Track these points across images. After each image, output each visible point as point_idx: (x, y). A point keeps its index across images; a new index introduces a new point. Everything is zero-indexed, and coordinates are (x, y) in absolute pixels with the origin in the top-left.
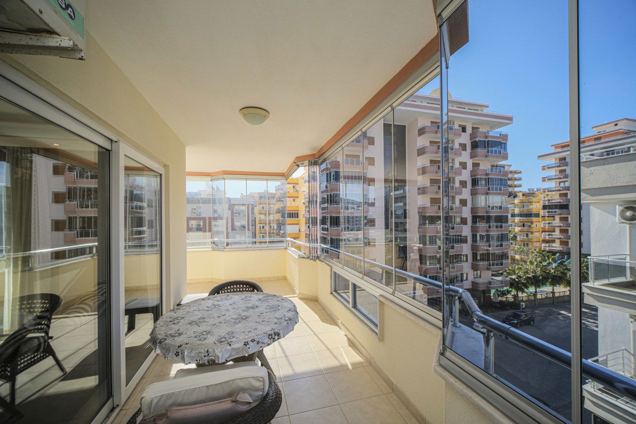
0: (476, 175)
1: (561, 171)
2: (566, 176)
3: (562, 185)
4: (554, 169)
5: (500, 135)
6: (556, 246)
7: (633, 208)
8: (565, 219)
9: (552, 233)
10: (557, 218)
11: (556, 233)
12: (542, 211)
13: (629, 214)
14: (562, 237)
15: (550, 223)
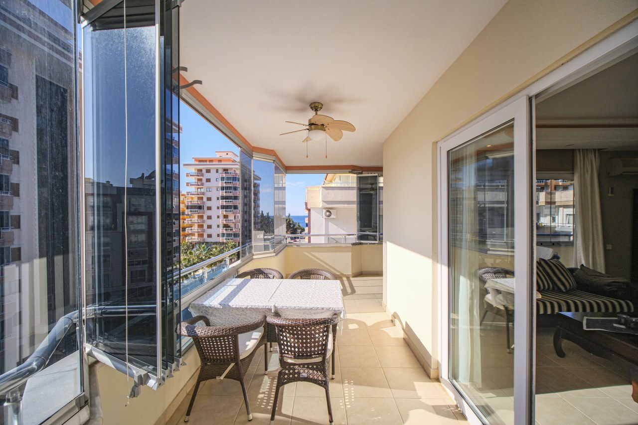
1: (199, 180)
2: (202, 184)
3: (199, 190)
4: (194, 177)
6: (196, 238)
7: (329, 211)
8: (201, 217)
9: (193, 228)
10: (196, 216)
11: (195, 228)
12: (186, 210)
13: (328, 213)
14: (200, 231)
15: (191, 220)
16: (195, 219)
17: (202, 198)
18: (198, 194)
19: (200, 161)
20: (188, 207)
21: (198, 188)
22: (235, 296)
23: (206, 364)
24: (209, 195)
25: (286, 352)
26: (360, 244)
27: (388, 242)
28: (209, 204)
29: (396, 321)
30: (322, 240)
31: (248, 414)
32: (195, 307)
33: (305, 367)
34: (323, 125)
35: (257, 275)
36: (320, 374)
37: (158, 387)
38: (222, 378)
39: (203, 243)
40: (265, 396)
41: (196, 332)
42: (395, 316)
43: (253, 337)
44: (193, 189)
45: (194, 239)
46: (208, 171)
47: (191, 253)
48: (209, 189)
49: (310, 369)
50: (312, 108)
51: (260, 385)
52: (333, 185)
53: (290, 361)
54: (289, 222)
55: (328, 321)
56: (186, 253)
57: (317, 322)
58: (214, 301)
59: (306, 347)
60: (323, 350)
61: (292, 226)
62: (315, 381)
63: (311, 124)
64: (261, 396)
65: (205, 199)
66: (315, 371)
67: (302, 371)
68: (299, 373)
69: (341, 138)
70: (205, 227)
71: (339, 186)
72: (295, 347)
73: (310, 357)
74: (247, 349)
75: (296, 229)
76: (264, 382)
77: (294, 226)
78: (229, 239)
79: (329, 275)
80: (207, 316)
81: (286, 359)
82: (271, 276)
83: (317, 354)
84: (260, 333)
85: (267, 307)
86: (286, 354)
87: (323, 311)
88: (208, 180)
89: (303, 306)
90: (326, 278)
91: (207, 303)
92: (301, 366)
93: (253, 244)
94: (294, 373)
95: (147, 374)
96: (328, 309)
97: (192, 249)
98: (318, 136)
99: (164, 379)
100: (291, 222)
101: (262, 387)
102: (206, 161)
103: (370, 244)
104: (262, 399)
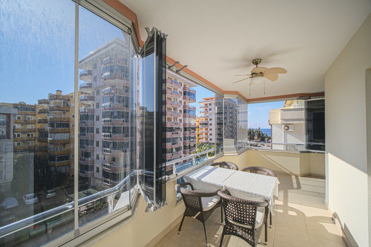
0: (186, 108)
1: (206, 109)
2: (207, 112)
3: (206, 115)
4: (203, 109)
5: (194, 90)
6: (204, 141)
7: (287, 126)
8: (207, 129)
9: (203, 135)
10: (204, 128)
11: (204, 135)
12: (200, 126)
13: (286, 128)
14: (206, 136)
15: (202, 131)
16: (204, 130)
17: (207, 119)
18: (205, 117)
19: (206, 100)
20: (200, 124)
21: (205, 114)
22: (206, 176)
23: (188, 208)
24: (210, 117)
25: (229, 215)
26: (308, 152)
27: (329, 153)
28: (210, 122)
29: (336, 220)
30: (282, 148)
31: (207, 243)
32: (186, 177)
33: (240, 229)
34: (261, 73)
35: (223, 165)
36: (250, 236)
37: (154, 211)
38: (194, 218)
39: (207, 143)
40: (218, 237)
41: (180, 190)
42: (335, 215)
43: (213, 201)
44: (203, 115)
45: (203, 141)
46: (210, 104)
47: (201, 148)
48: (211, 114)
49: (244, 231)
50: (253, 63)
51: (217, 230)
52: (292, 108)
53: (230, 221)
54: (259, 133)
55: (254, 203)
56: (199, 148)
57: (245, 202)
58: (195, 176)
59: (241, 216)
60: (253, 221)
61: (261, 135)
62: (247, 240)
63: (253, 74)
64: (216, 236)
65: (209, 120)
66: (247, 234)
67: (238, 230)
68: (236, 231)
69: (277, 79)
70: (209, 135)
71: (297, 107)
72: (234, 214)
73: (243, 223)
74: (208, 206)
75: (264, 138)
76: (220, 229)
77: (263, 135)
78: (221, 142)
79: (271, 172)
80: (191, 183)
81: (228, 220)
82: (231, 167)
83: (248, 223)
84: (218, 200)
85: (221, 186)
86: (228, 216)
87: (255, 196)
88: (210, 109)
89: (243, 190)
90: (268, 174)
91: (191, 177)
92: (238, 227)
93: (224, 147)
94: (233, 230)
95: (151, 204)
96: (260, 196)
97: (202, 146)
98: (258, 80)
99: (156, 208)
100: (261, 133)
101: (218, 231)
102: (209, 99)
103: (318, 153)
104: (217, 238)
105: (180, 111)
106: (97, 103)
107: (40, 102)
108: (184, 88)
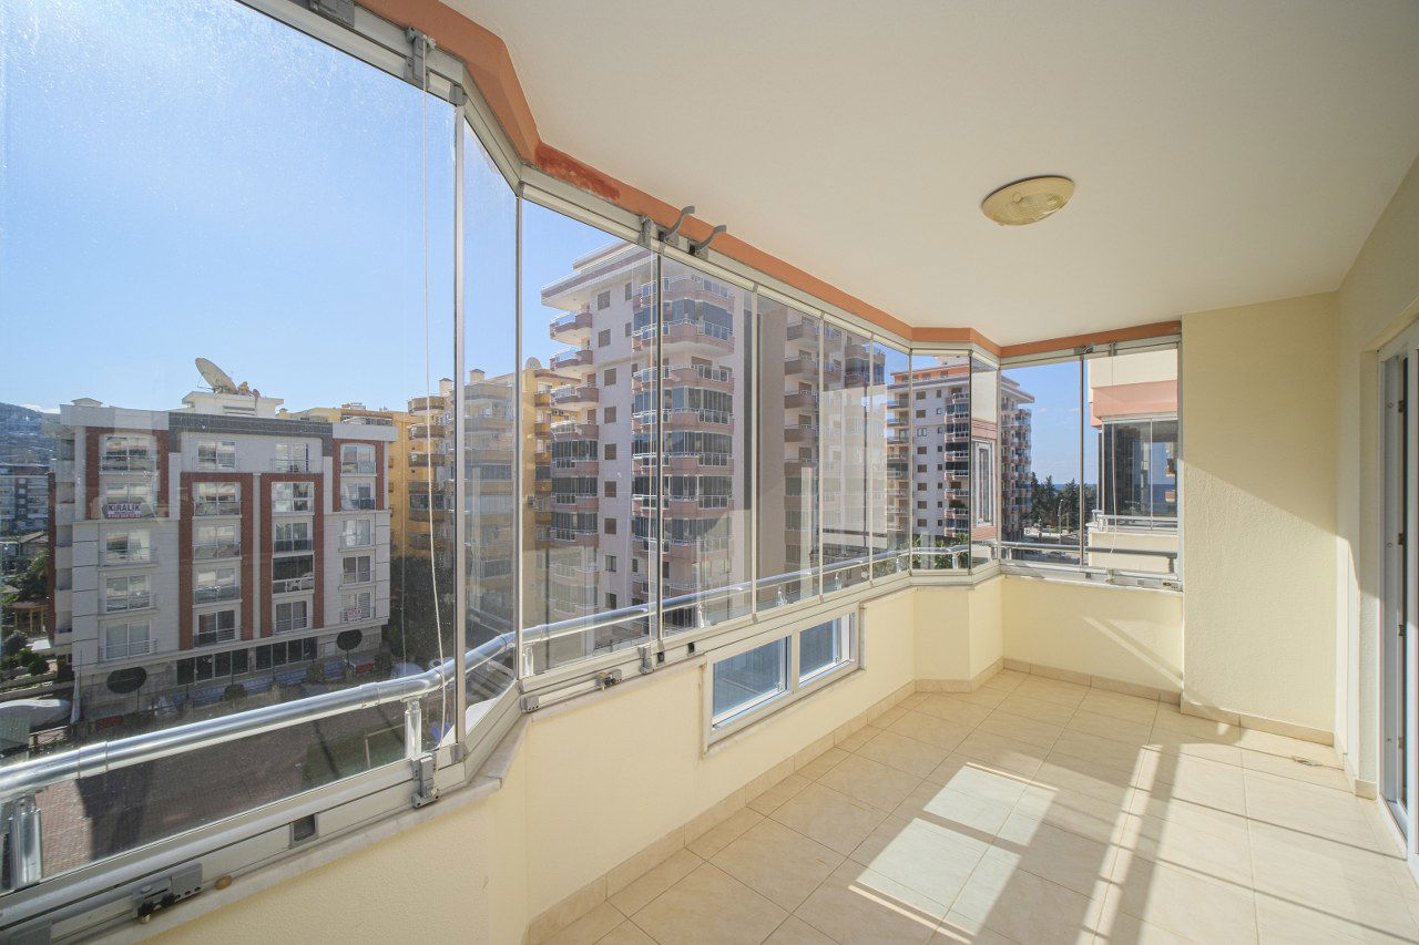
1: (902, 414)
3: (903, 434)
6: (895, 527)
8: (905, 485)
11: (895, 507)
14: (903, 512)
16: (896, 489)
17: (907, 449)
18: (901, 442)
19: (905, 378)
21: (900, 430)
24: (921, 442)
28: (920, 460)
46: (921, 396)
48: (922, 432)
65: (913, 451)
70: (914, 505)
88: (921, 414)
105: (837, 425)
106: (606, 410)
107: (419, 405)
108: (850, 349)
